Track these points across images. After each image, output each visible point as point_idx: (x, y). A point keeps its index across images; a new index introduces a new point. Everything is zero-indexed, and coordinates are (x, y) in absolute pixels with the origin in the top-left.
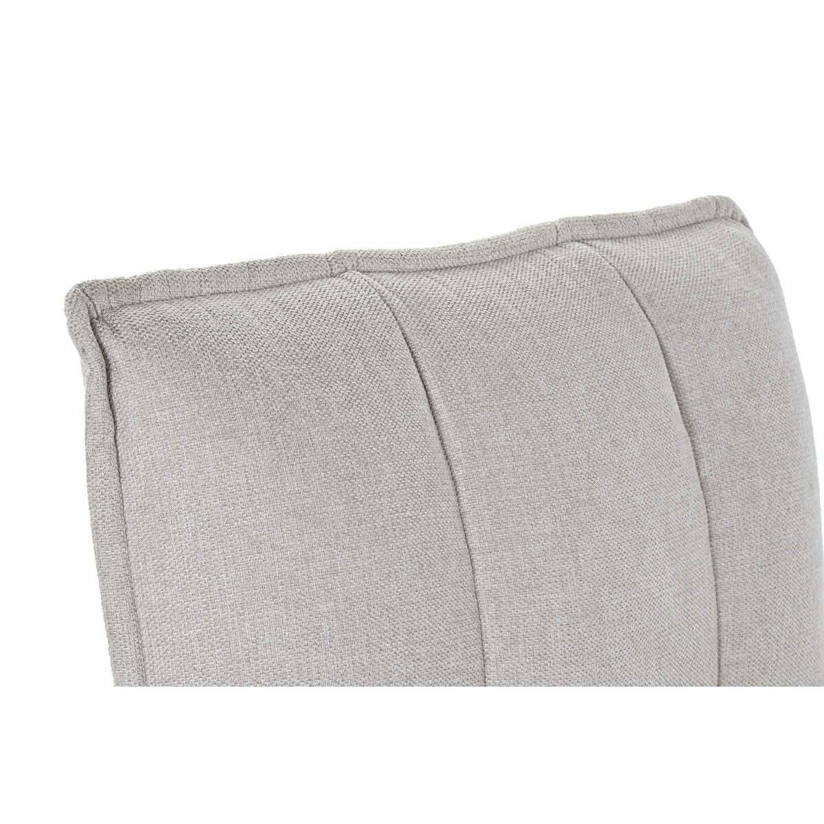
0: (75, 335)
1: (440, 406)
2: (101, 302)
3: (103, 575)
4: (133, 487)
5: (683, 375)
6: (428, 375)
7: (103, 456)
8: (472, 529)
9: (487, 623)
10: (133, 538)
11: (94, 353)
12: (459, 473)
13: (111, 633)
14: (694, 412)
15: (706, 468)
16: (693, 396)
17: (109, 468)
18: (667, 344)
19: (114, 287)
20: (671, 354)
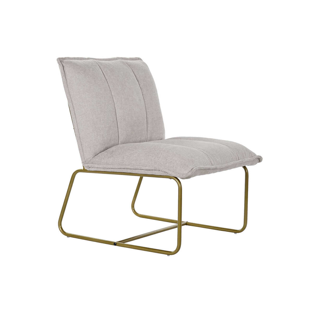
0: (58, 63)
1: (104, 73)
2: (61, 60)
3: (66, 92)
4: (68, 81)
5: (136, 75)
6: (102, 70)
7: (64, 77)
8: (110, 88)
9: (114, 99)
10: (69, 87)
11: (61, 65)
12: (108, 81)
13: (68, 99)
14: (138, 79)
15: (141, 86)
16: (138, 77)
17: (65, 78)
18: (133, 70)
19: (62, 58)
20: (134, 72)
